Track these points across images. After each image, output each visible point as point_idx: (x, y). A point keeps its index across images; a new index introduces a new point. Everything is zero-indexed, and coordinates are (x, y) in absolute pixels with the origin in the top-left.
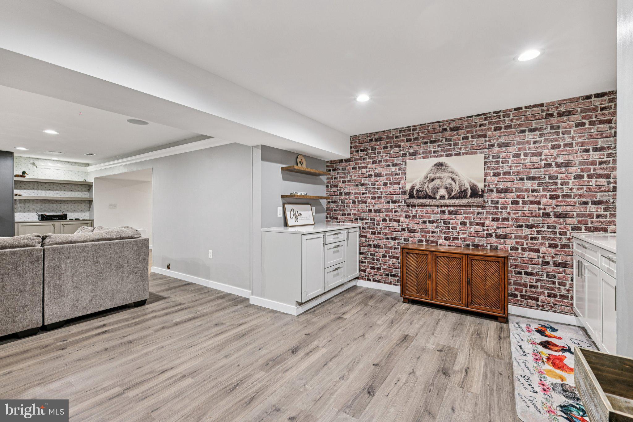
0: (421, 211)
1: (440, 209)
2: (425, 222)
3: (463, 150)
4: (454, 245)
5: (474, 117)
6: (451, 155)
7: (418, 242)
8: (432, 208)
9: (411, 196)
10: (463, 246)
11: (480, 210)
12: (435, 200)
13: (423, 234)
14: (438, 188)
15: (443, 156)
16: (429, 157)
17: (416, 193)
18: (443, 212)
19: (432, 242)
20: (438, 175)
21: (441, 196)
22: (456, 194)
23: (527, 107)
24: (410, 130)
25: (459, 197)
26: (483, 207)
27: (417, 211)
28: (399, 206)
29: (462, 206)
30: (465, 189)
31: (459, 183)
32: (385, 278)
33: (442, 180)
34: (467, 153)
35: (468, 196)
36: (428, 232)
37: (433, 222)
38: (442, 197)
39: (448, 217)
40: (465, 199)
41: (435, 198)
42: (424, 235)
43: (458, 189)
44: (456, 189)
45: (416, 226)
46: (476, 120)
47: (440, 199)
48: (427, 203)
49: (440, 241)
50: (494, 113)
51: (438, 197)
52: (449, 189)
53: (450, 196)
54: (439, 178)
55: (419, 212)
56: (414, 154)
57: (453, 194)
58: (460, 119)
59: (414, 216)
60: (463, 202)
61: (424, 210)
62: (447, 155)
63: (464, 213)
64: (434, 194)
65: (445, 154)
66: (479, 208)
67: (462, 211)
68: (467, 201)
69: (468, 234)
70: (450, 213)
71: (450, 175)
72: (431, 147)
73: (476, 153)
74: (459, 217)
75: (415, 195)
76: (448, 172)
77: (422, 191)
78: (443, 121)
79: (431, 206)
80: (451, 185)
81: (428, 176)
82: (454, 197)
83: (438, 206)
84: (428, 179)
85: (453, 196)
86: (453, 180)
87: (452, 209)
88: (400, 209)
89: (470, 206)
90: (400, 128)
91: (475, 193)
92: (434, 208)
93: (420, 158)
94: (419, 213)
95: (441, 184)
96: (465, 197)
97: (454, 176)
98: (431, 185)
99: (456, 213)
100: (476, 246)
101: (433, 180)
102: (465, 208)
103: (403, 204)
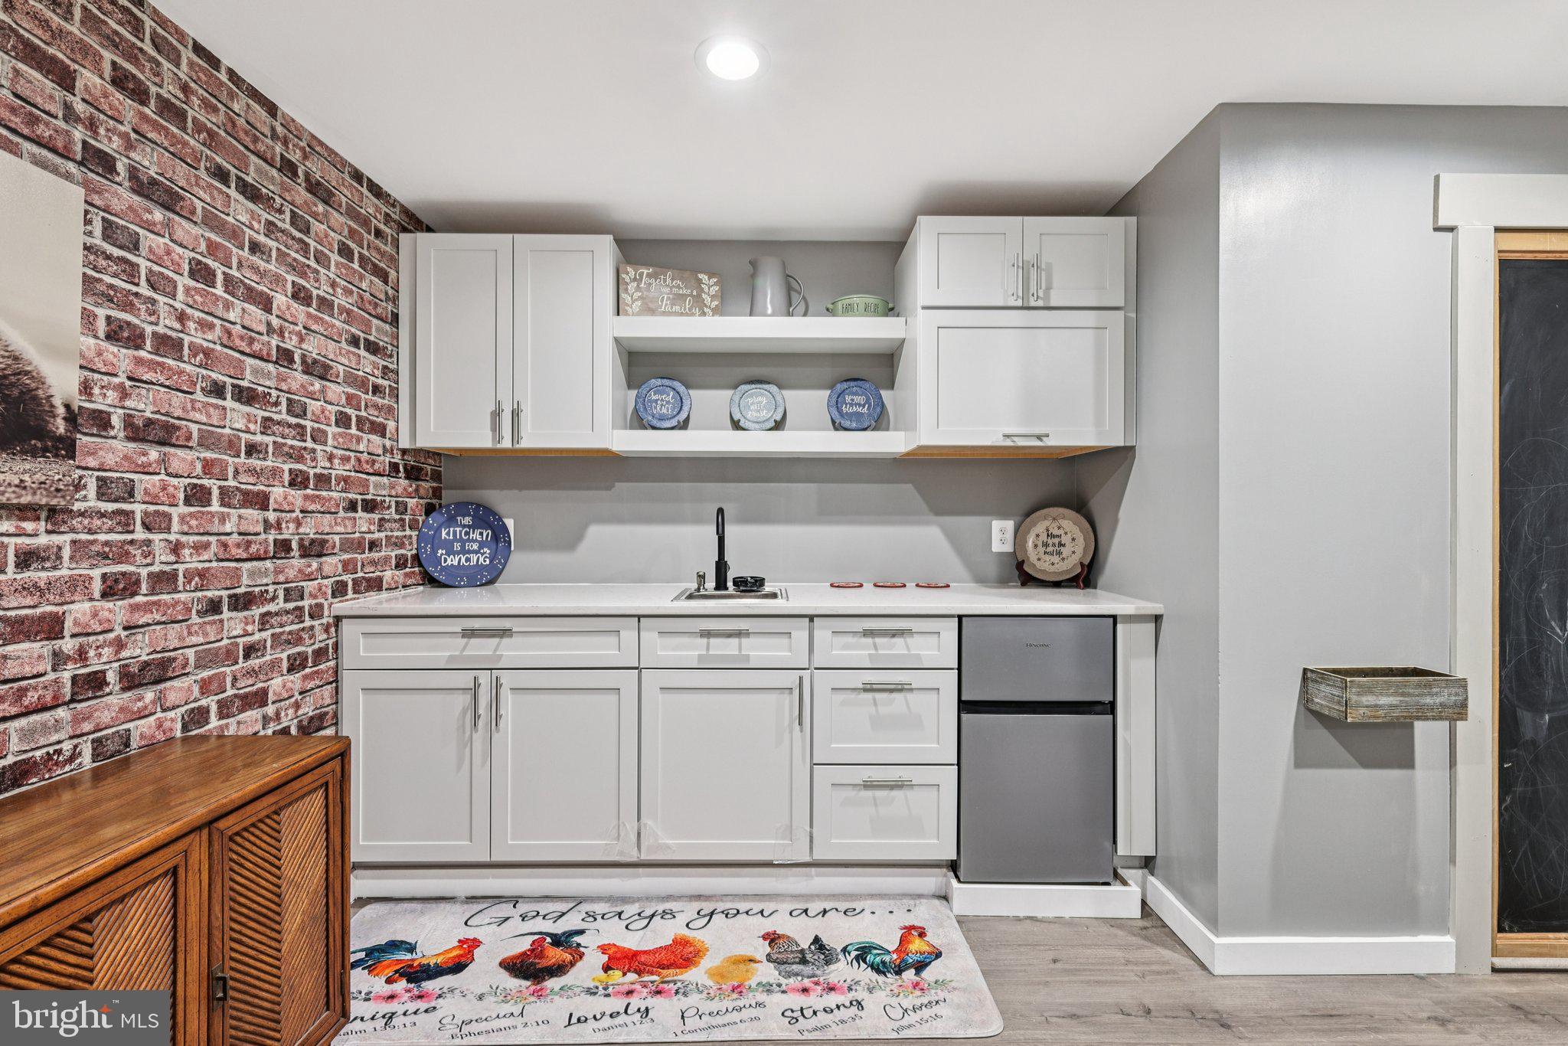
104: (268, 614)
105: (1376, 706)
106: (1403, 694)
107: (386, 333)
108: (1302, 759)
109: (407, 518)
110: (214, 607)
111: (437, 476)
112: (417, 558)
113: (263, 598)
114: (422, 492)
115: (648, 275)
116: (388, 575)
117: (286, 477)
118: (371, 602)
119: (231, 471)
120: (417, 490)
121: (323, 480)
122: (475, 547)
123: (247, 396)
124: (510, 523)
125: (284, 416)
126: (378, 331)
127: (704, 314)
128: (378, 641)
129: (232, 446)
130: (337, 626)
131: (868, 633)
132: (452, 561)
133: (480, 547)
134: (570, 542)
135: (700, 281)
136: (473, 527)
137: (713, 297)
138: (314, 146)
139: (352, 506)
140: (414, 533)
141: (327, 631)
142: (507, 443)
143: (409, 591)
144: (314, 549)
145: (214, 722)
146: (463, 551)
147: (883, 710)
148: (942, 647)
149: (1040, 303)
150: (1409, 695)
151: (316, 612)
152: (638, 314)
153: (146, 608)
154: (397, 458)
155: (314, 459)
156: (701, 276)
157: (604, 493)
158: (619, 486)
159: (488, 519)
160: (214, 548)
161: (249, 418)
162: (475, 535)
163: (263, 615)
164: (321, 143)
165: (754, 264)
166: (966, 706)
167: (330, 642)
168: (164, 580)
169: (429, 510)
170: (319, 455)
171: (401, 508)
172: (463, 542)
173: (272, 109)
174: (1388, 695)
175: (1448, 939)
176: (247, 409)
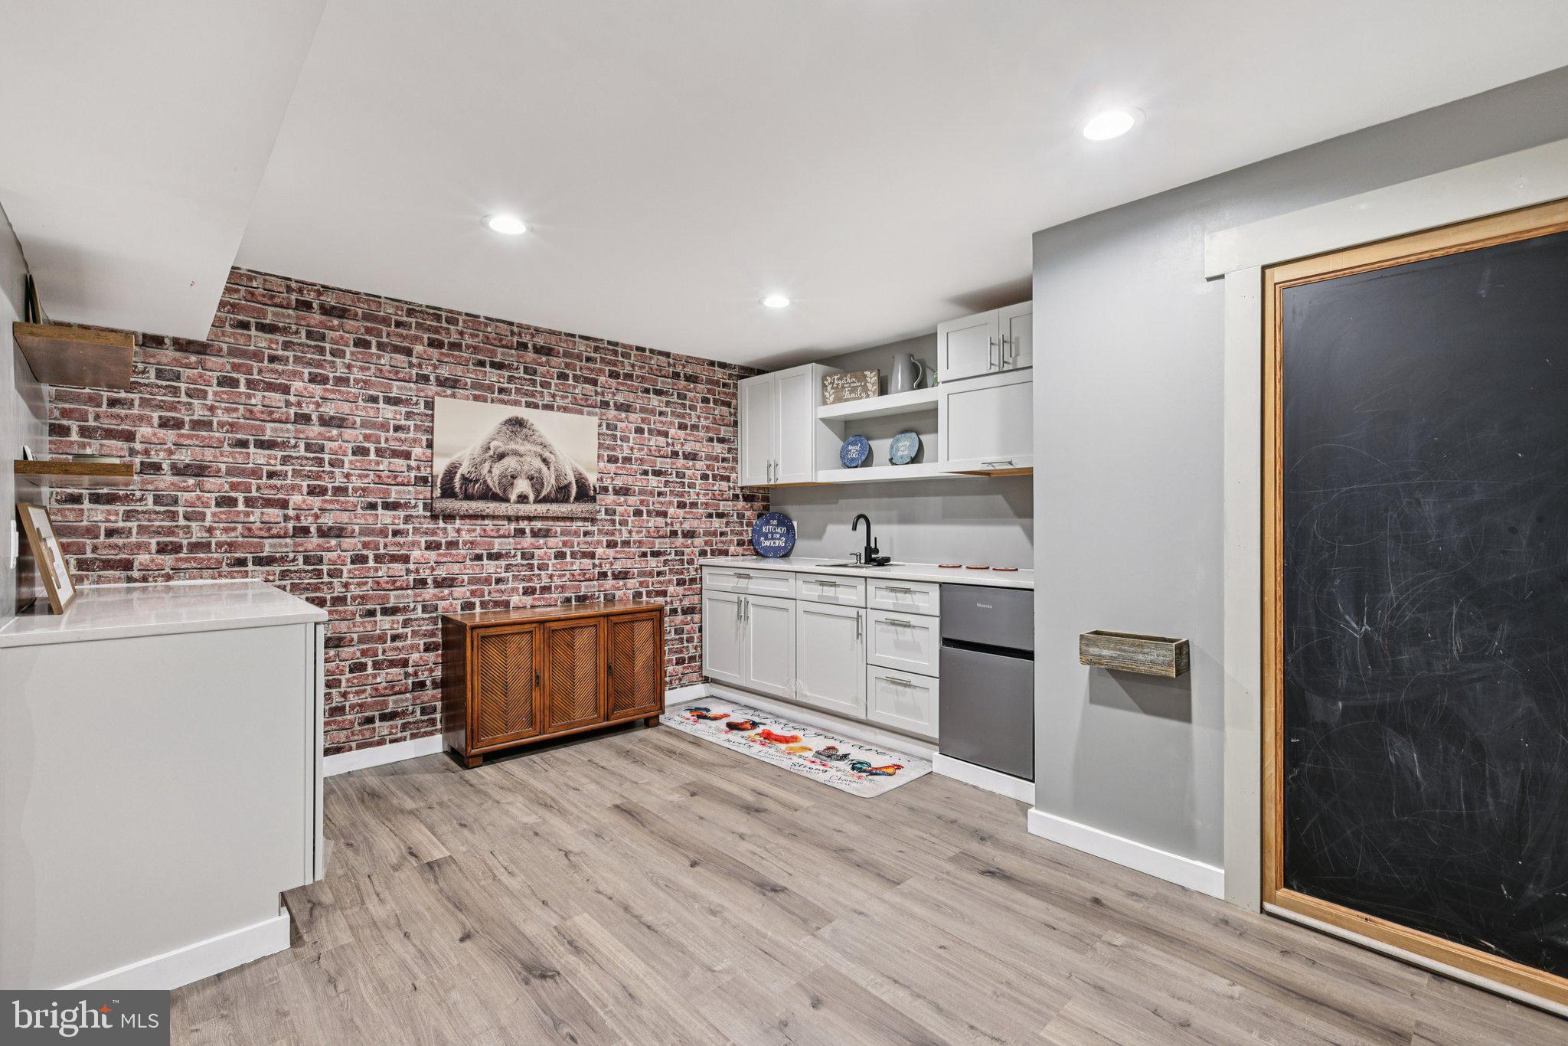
0: (469, 531)
1: (513, 526)
2: (479, 557)
3: (559, 402)
4: (543, 603)
5: (577, 339)
6: (536, 406)
7: (462, 609)
8: (496, 522)
9: (448, 492)
10: (559, 604)
11: (589, 527)
12: (507, 505)
13: (474, 587)
14: (513, 477)
15: (520, 405)
16: (489, 400)
17: (462, 485)
18: (521, 532)
19: (497, 604)
20: (513, 446)
21: (520, 496)
22: (550, 492)
23: (652, 351)
24: (438, 318)
25: (555, 501)
26: (593, 521)
27: (458, 531)
28: (407, 519)
29: (557, 519)
30: (566, 482)
31: (556, 470)
32: (360, 732)
33: (522, 459)
34: (565, 409)
35: (572, 499)
36: (487, 581)
37: (497, 556)
38: (523, 499)
39: (532, 544)
40: (566, 505)
41: (507, 500)
42: (476, 590)
43: (553, 481)
44: (550, 484)
45: (456, 569)
46: (581, 347)
47: (518, 502)
48: (487, 511)
49: (515, 600)
50: (609, 343)
51: (513, 497)
52: (536, 481)
53: (538, 496)
54: (517, 454)
55: (463, 533)
56: (450, 384)
57: (544, 493)
58: (553, 333)
59: (452, 545)
60: (563, 510)
61: (478, 528)
62: (529, 405)
63: (563, 533)
64: (505, 490)
65: (523, 400)
66: (586, 524)
67: (558, 529)
68: (570, 509)
69: (568, 576)
70: (535, 534)
71: (538, 449)
72: (493, 376)
73: (581, 413)
74: (552, 541)
75: (457, 490)
76: (535, 443)
77: (477, 481)
78: (520, 326)
79: (494, 517)
80: (540, 471)
81: (492, 445)
82: (546, 500)
83: (509, 519)
84: (491, 453)
85: (544, 497)
86: (545, 461)
87: (538, 525)
88: (410, 527)
89: (571, 519)
90: (410, 303)
91: (584, 494)
92: (500, 523)
93: (467, 398)
94: (465, 536)
95: (519, 468)
96: (566, 500)
97: (547, 454)
98: (498, 469)
99: (546, 533)
100: (582, 599)
101: (501, 456)
102: (562, 524)
103: (420, 511)
104: (667, 560)
105: (1100, 656)
106: (1120, 650)
107: (730, 432)
108: (1095, 698)
109: (745, 521)
110: (644, 555)
111: (766, 499)
112: (751, 542)
113: (664, 553)
114: (755, 507)
115: (838, 379)
116: (732, 549)
117: (676, 504)
118: (721, 560)
119: (651, 503)
120: (752, 507)
121: (694, 505)
122: (778, 536)
123: (657, 473)
124: (795, 523)
125: (675, 479)
126: (724, 432)
127: (868, 396)
128: (715, 577)
129: (652, 493)
130: (701, 569)
131: (893, 590)
132: (767, 543)
133: (781, 536)
134: (819, 535)
135: (866, 376)
136: (778, 526)
137: (873, 384)
138: (688, 360)
139: (710, 516)
140: (750, 529)
141: (696, 570)
142: (772, 482)
143: (746, 557)
144: (690, 534)
145: (645, 598)
146: (772, 539)
147: (901, 637)
148: (930, 602)
149: (1011, 367)
150: (1125, 651)
151: (691, 562)
152: (833, 403)
153: (620, 552)
154: (738, 492)
155: (689, 496)
156: (866, 373)
157: (833, 506)
158: (841, 501)
159: (785, 521)
160: (644, 532)
161: (659, 482)
162: (778, 530)
163: (665, 560)
164: (691, 358)
165: (893, 357)
166: (947, 642)
167: (698, 576)
168: (626, 543)
169: (760, 516)
170: (692, 493)
171: (741, 516)
172: (772, 533)
173: (667, 355)
174: (1108, 649)
175: (1222, 871)
176: (658, 478)
